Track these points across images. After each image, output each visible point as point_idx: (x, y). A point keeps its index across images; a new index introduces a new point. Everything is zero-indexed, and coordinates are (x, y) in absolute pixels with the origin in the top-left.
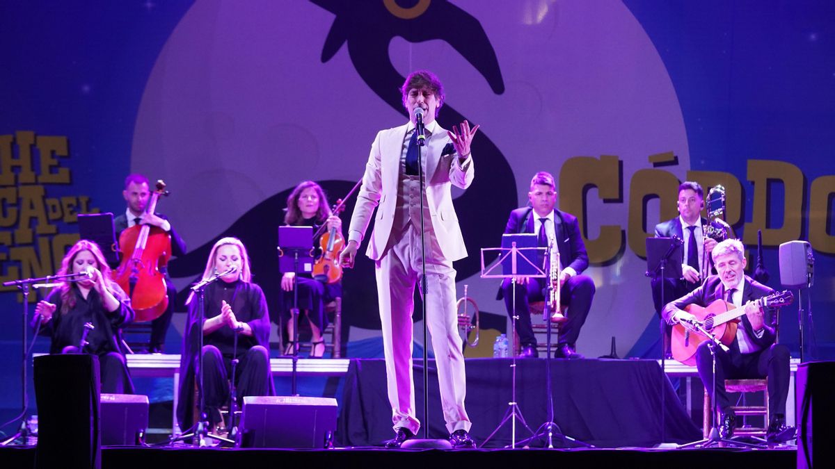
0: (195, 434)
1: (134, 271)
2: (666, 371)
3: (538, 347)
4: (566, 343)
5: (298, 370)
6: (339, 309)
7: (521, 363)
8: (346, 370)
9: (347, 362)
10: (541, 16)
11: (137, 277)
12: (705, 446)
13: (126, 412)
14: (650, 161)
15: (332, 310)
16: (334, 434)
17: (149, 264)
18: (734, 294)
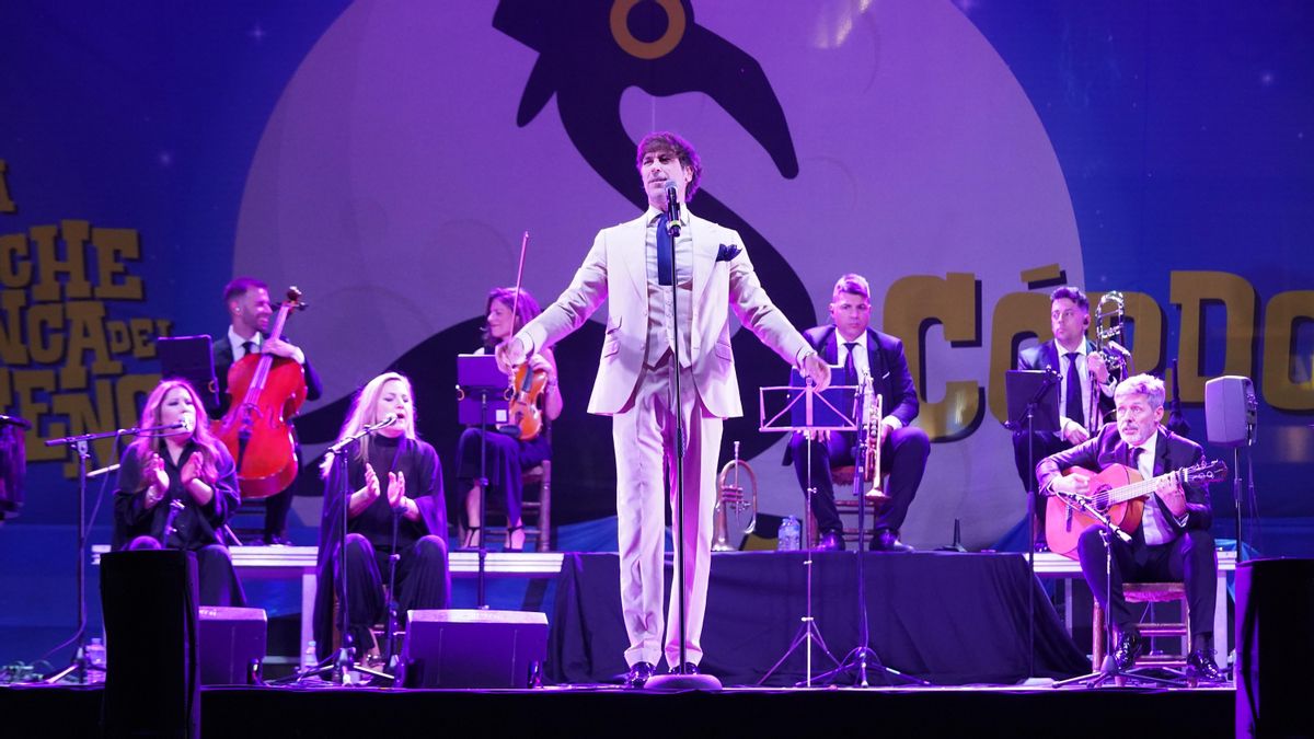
0: (336, 666)
1: (246, 421)
2: (1036, 569)
3: (844, 534)
4: (886, 528)
5: (487, 569)
6: (547, 478)
7: (820, 558)
8: (558, 569)
9: (560, 557)
10: (841, 36)
11: (251, 431)
12: (1096, 682)
13: (233, 633)
14: (1023, 281)
15: (538, 479)
16: (543, 665)
17: (269, 411)
18: (1141, 456)
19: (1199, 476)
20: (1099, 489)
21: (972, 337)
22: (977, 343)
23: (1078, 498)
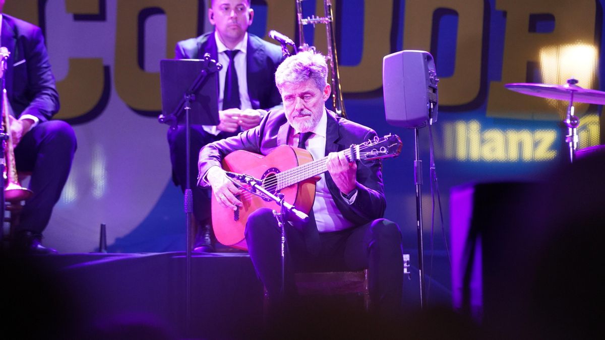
18: (311, 142)
19: (372, 153)
20: (266, 173)
21: (95, 10)
22: (101, 16)
23: (247, 179)
